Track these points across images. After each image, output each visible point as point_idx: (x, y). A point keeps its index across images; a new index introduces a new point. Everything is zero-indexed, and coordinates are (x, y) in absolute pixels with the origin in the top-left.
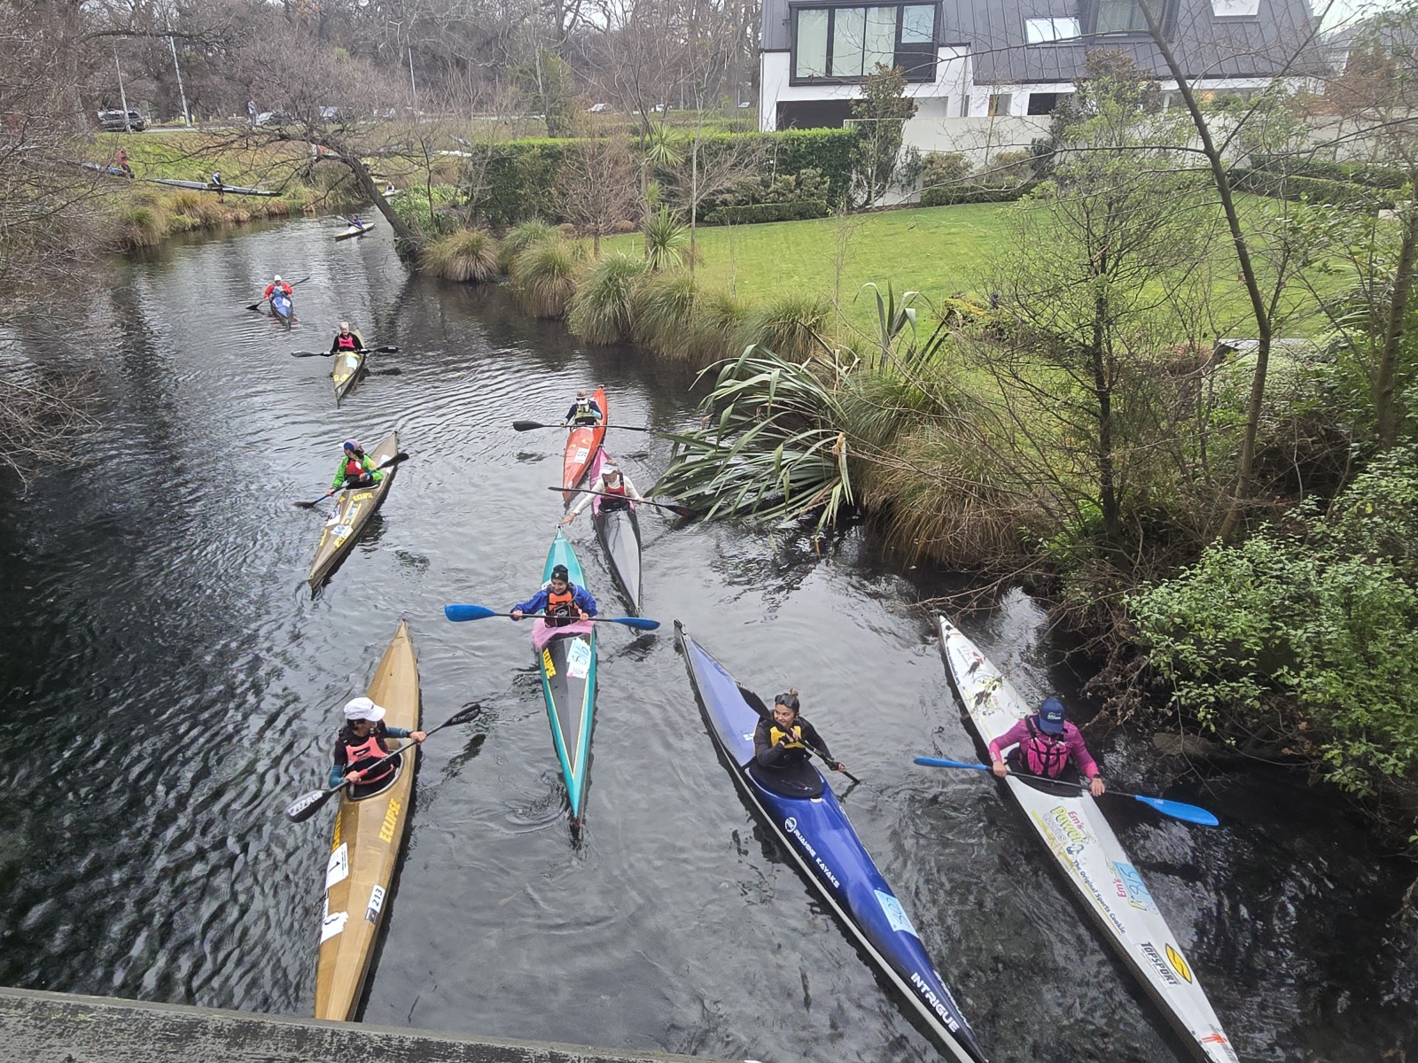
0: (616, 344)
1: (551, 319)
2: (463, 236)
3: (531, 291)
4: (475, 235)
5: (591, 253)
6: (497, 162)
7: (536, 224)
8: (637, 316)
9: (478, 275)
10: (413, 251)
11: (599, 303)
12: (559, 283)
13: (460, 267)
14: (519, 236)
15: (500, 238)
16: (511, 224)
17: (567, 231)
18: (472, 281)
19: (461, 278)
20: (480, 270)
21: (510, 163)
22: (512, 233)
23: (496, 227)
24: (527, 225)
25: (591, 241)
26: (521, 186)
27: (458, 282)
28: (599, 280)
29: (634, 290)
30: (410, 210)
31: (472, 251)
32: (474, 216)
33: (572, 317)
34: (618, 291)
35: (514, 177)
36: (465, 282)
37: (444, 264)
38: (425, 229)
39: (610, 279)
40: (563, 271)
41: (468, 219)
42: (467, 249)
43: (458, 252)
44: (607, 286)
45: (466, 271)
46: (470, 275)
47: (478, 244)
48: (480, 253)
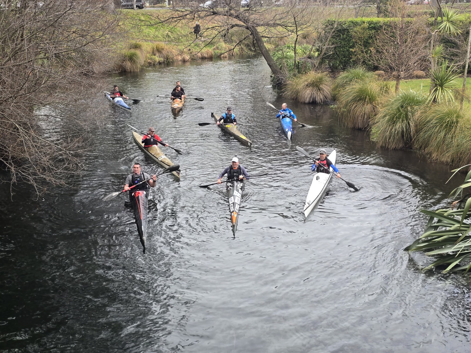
0: (401, 149)
1: (360, 129)
2: (312, 75)
3: (349, 111)
4: (319, 75)
5: (393, 90)
6: (339, 31)
7: (360, 70)
8: (417, 131)
9: (318, 100)
10: (280, 83)
11: (393, 121)
12: (368, 108)
13: (307, 94)
14: (347, 77)
15: (335, 78)
16: (344, 69)
17: (379, 75)
18: (313, 103)
19: (307, 100)
20: (319, 97)
21: (348, 32)
22: (343, 75)
23: (334, 71)
24: (352, 70)
25: (394, 82)
26: (353, 47)
27: (305, 103)
28: (395, 107)
29: (418, 114)
30: (282, 58)
31: (316, 85)
32: (321, 64)
33: (374, 130)
34: (407, 115)
35: (349, 41)
36: (309, 103)
37: (297, 92)
38: (290, 71)
39: (402, 107)
40: (372, 100)
41: (317, 66)
42: (313, 83)
43: (307, 85)
44: (399, 111)
45: (311, 97)
46: (313, 99)
47: (320, 81)
48: (321, 86)
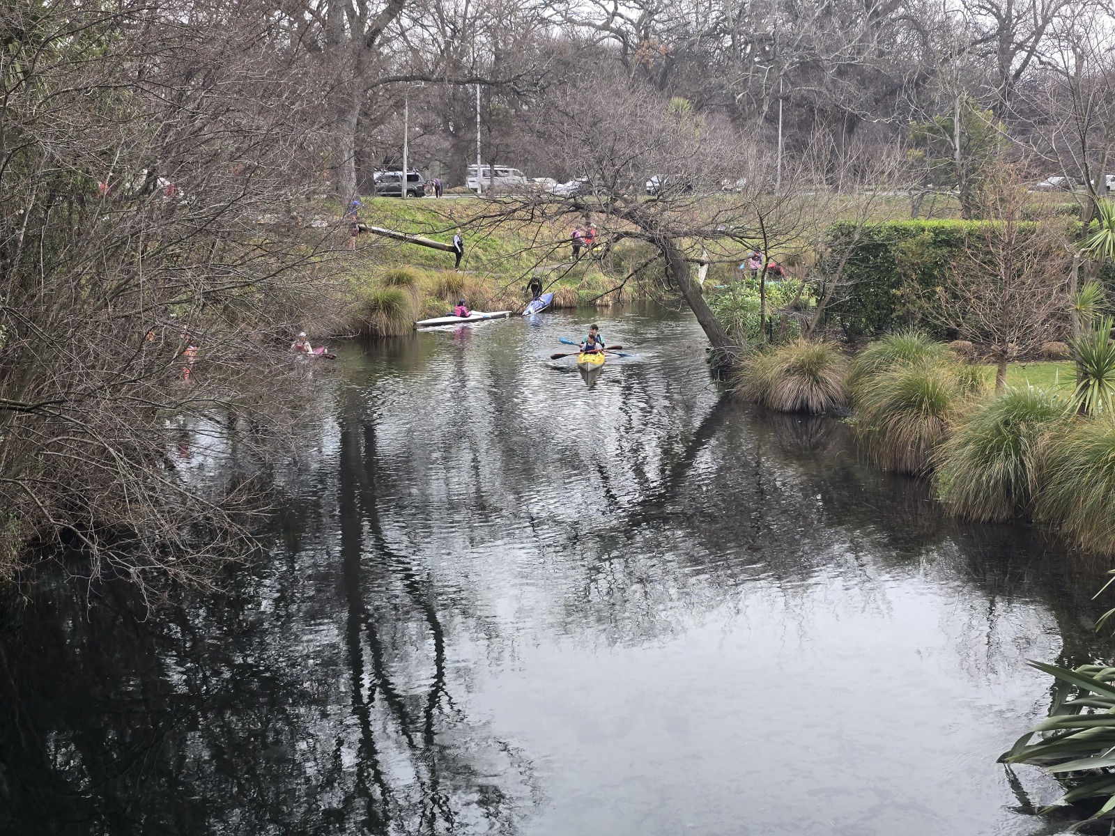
0: (1005, 523)
1: (909, 476)
2: (800, 349)
3: (883, 432)
4: (817, 348)
5: (990, 385)
6: (865, 248)
7: (912, 339)
8: (1043, 481)
9: (814, 404)
10: (728, 366)
11: (985, 455)
12: (927, 425)
13: (788, 392)
14: (881, 354)
15: (853, 354)
16: (877, 336)
17: (959, 350)
18: (803, 412)
19: (788, 406)
20: (817, 399)
21: (887, 251)
22: (873, 347)
23: (852, 340)
24: (895, 338)
25: (994, 368)
26: (897, 285)
27: (781, 412)
28: (990, 423)
29: (1043, 441)
30: (734, 310)
31: (809, 370)
32: (822, 322)
33: (941, 473)
34: (1016, 442)
35: (889, 271)
36: (792, 413)
37: (766, 386)
38: (750, 337)
39: (1006, 423)
40: (936, 406)
41: (813, 327)
42: (801, 367)
43: (788, 371)
44: (1000, 433)
45: (797, 398)
46: (802, 402)
47: (820, 360)
48: (820, 374)
